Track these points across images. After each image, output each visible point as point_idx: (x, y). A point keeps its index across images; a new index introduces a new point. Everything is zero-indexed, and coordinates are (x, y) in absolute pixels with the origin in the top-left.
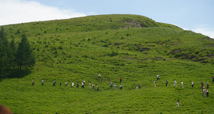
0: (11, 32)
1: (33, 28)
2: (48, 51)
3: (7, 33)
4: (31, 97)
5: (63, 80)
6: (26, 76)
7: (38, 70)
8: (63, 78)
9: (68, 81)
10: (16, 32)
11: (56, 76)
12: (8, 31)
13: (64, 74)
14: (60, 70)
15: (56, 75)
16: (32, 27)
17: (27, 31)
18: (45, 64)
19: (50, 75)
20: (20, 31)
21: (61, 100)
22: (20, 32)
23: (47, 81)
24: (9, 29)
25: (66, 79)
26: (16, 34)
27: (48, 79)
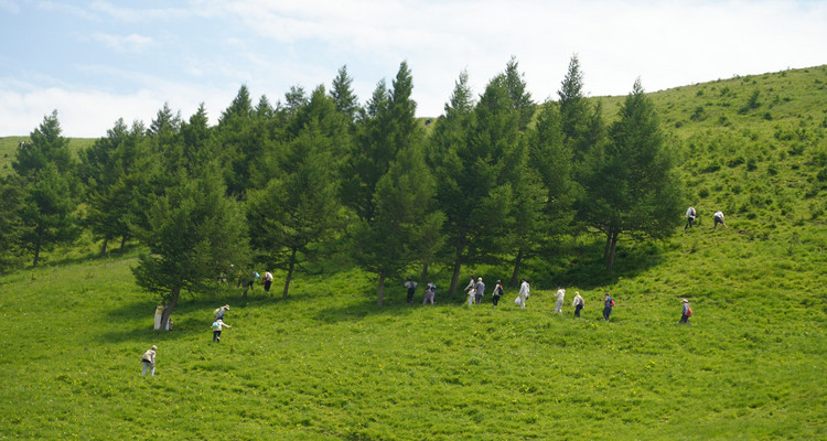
0: (724, 105)
1: (821, 85)
2: (792, 172)
3: (706, 109)
4: (577, 376)
5: (780, 296)
6: (623, 281)
7: (693, 251)
8: (788, 288)
9: (804, 303)
10: (744, 104)
11: (757, 278)
12: (712, 101)
13: (799, 270)
14: (790, 253)
15: (756, 274)
16: (817, 82)
17: (787, 100)
18: (741, 228)
19: (727, 276)
20: (760, 100)
21: (713, 396)
22: (759, 105)
23: (708, 300)
24: (719, 93)
25: (800, 292)
26: (743, 111)
27: (709, 295)
